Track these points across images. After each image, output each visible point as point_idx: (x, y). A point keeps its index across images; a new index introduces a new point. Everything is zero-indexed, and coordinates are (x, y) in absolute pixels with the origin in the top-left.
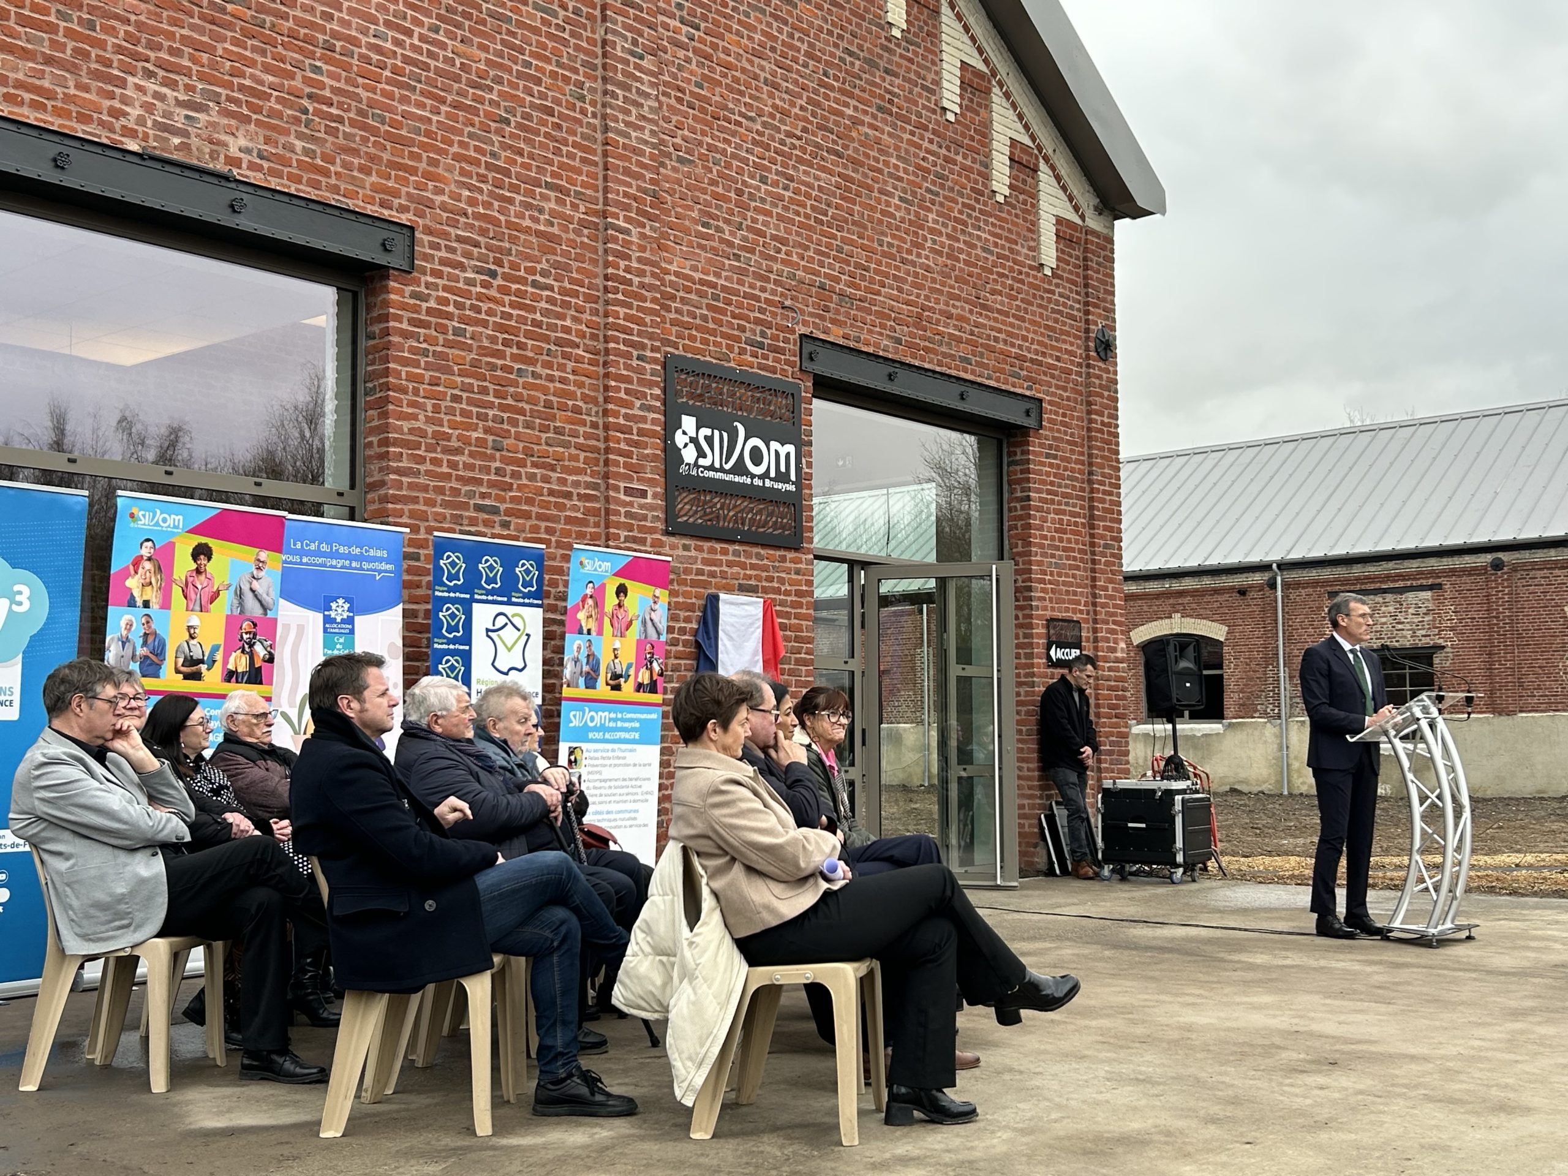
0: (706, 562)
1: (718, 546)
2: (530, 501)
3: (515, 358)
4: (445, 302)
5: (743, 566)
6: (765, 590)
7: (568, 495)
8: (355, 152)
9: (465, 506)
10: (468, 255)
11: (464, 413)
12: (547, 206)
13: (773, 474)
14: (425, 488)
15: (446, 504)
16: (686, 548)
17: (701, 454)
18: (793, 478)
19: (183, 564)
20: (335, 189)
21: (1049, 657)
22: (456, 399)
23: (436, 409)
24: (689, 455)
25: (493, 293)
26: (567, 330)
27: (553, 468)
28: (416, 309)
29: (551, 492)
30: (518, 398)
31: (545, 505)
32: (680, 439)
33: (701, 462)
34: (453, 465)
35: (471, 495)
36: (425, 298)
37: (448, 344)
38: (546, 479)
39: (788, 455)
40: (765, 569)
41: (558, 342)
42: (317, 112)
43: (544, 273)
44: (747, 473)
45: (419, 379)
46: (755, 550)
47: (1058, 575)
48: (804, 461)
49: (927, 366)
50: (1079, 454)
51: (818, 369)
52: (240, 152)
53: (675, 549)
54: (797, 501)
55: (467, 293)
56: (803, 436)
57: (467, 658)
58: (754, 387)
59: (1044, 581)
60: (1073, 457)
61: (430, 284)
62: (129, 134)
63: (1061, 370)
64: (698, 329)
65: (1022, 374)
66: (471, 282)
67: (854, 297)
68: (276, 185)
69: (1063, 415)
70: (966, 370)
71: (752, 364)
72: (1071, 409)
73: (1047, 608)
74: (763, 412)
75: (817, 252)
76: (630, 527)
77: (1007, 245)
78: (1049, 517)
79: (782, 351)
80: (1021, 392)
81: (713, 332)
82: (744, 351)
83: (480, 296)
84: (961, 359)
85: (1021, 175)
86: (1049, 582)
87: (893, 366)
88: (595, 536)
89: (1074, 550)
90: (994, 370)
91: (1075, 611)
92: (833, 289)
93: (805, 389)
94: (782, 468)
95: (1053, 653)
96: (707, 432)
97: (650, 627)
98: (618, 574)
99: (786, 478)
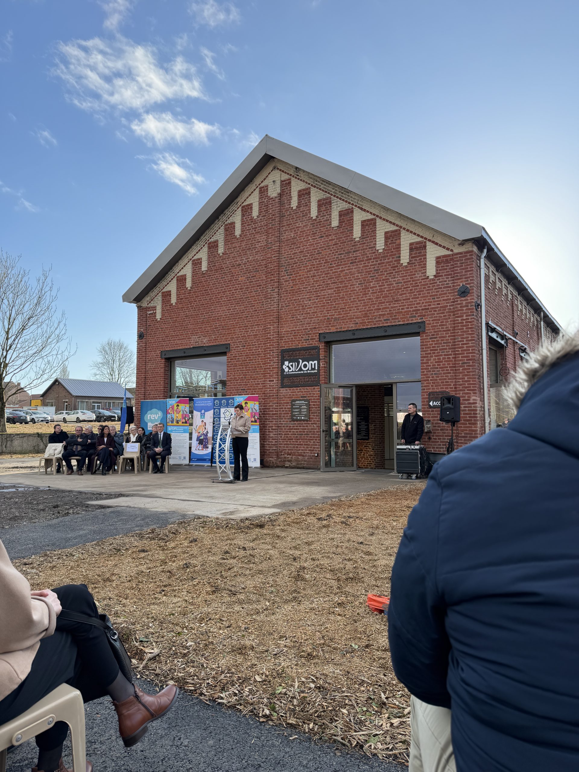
0: (291, 392)
1: (295, 389)
2: (251, 387)
3: (249, 360)
4: (236, 354)
5: (302, 392)
6: (309, 397)
7: (259, 384)
10: (240, 344)
12: (255, 329)
13: (310, 369)
16: (286, 390)
17: (290, 369)
18: (316, 368)
19: (175, 408)
20: (218, 342)
21: (430, 405)
24: (286, 370)
25: (245, 349)
26: (259, 352)
27: (256, 379)
29: (255, 384)
30: (249, 367)
31: (254, 387)
32: (284, 367)
33: (290, 371)
38: (254, 382)
39: (315, 364)
40: (309, 392)
41: (257, 355)
42: (216, 330)
43: (255, 342)
44: (302, 370)
46: (306, 388)
47: (436, 377)
48: (321, 364)
49: (369, 327)
50: (451, 333)
51: (326, 340)
52: (205, 341)
53: (283, 391)
54: (317, 375)
55: (240, 351)
56: (321, 358)
57: (220, 418)
58: (305, 350)
59: (428, 380)
60: (447, 335)
61: (233, 352)
62: (192, 345)
63: (441, 307)
64: (290, 341)
65: (417, 315)
66: (241, 349)
67: (340, 317)
68: (210, 344)
69: (441, 322)
70: (387, 323)
71: (305, 345)
72: (446, 319)
73: (430, 389)
74: (308, 355)
75: (327, 311)
76: (270, 388)
77: (409, 277)
78: (432, 359)
79: (315, 339)
80: (415, 321)
81: (294, 341)
82: (303, 343)
83: (242, 351)
84: (384, 320)
85: (418, 252)
86: (431, 380)
87: (353, 332)
88: (265, 391)
89: (447, 367)
90: (401, 318)
91: (447, 388)
92: (332, 318)
93: (322, 346)
94: (313, 367)
95: (431, 403)
96: (291, 364)
97: (254, 409)
98: (245, 400)
99: (314, 369)
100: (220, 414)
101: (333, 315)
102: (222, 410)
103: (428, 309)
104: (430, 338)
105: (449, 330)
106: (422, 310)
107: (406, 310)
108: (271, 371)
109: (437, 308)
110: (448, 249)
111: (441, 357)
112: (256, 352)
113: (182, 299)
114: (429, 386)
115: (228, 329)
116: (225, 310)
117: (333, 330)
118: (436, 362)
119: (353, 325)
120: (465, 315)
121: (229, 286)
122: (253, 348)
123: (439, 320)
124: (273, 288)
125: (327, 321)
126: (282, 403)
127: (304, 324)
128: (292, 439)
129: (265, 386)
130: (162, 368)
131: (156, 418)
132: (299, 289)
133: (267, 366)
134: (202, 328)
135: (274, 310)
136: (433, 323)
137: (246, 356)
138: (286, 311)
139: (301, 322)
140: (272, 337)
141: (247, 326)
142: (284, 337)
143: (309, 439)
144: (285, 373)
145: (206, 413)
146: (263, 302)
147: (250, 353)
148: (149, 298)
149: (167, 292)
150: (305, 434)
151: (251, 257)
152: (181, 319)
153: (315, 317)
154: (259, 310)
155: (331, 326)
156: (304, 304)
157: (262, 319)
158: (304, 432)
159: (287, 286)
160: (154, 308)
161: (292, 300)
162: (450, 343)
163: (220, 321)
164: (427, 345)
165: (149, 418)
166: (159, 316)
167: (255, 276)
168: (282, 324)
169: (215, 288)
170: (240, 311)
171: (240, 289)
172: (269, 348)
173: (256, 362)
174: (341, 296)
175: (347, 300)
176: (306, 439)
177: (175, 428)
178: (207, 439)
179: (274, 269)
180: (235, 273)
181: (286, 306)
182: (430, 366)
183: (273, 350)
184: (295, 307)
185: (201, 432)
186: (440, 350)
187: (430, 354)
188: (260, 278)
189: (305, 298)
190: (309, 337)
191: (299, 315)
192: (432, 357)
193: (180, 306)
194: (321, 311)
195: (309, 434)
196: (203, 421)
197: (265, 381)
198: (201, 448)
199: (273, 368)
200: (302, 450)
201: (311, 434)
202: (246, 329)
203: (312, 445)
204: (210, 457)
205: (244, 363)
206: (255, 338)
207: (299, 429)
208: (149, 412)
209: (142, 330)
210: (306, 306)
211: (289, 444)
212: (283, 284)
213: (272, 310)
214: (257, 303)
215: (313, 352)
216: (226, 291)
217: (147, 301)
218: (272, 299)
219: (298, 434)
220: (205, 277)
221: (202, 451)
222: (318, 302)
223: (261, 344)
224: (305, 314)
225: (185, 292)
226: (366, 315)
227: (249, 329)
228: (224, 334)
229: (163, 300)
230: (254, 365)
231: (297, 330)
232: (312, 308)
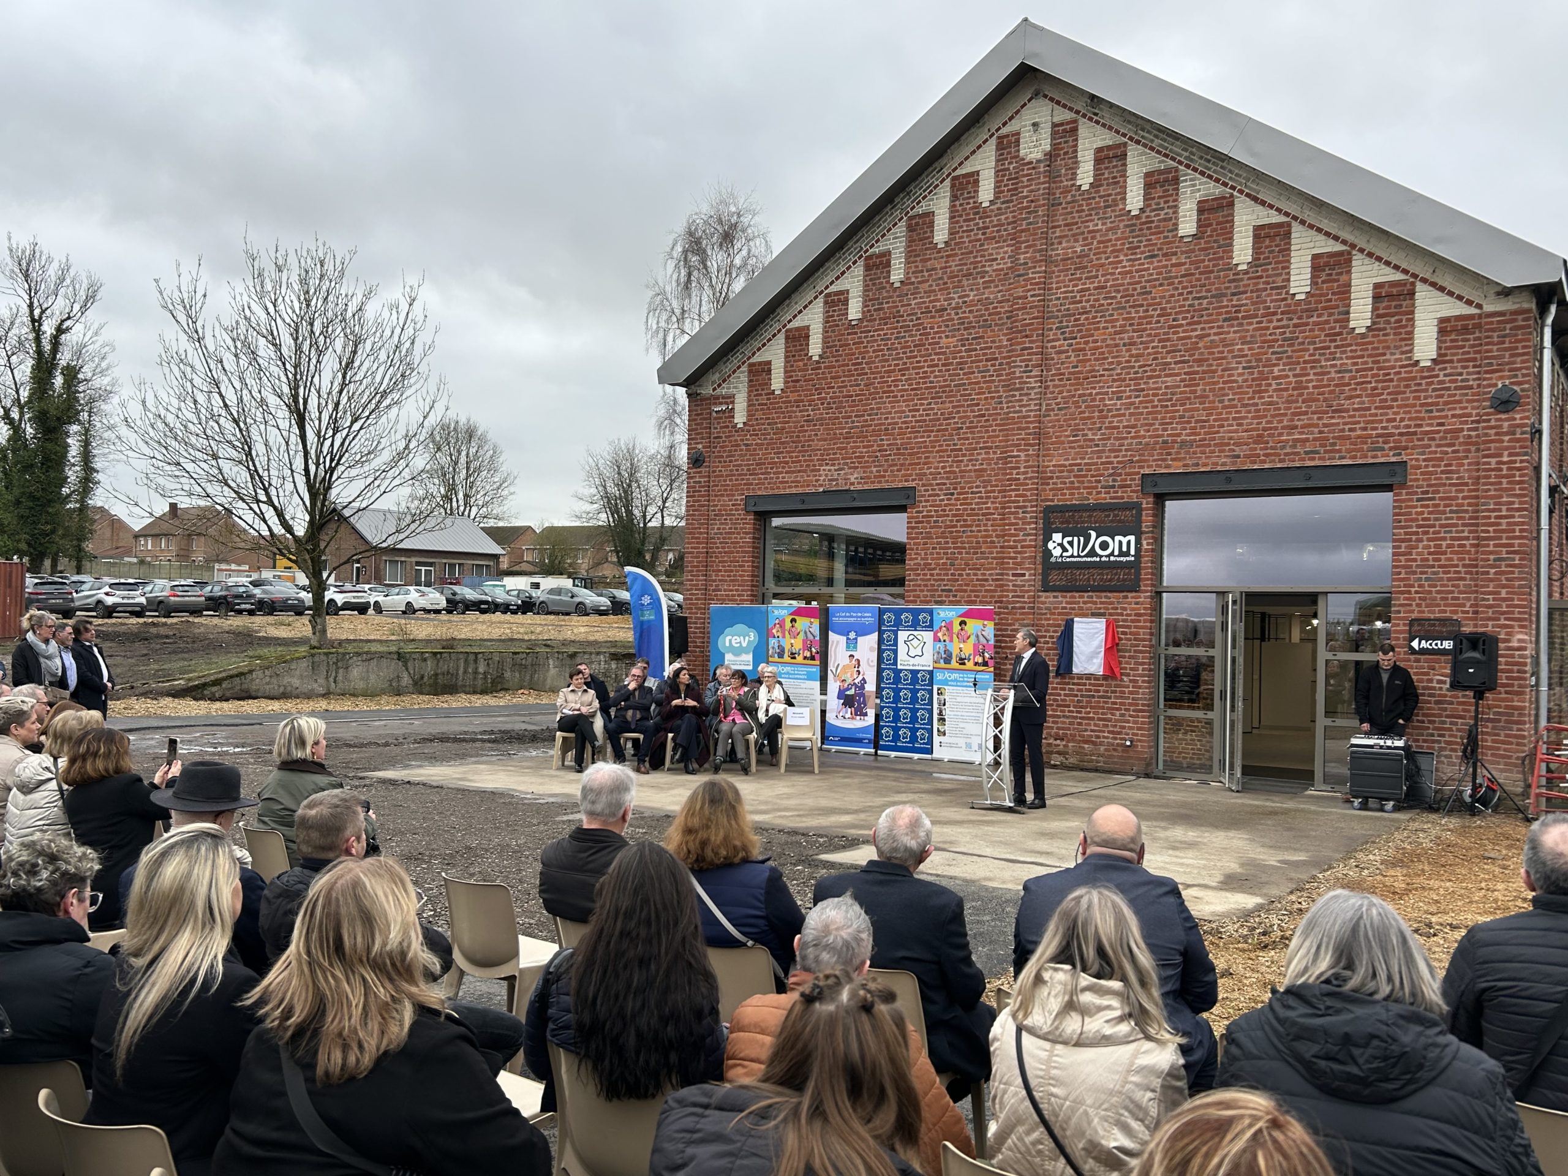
0: (1067, 603)
1: (1077, 595)
2: (967, 585)
3: (961, 526)
4: (931, 511)
5: (1095, 603)
6: (1110, 614)
7: (987, 580)
8: (896, 465)
9: (937, 590)
10: (941, 490)
11: (938, 553)
12: (980, 457)
13: (1116, 553)
14: (920, 585)
15: (928, 591)
16: (1055, 597)
17: (1065, 550)
18: (1132, 552)
19: (788, 625)
20: (887, 481)
21: (1412, 648)
22: (934, 548)
23: (926, 554)
24: (1057, 552)
25: (953, 502)
26: (989, 508)
27: (979, 569)
28: (918, 517)
29: (978, 580)
30: (963, 542)
31: (975, 586)
32: (1051, 545)
33: (1065, 554)
34: (932, 575)
35: (939, 585)
36: (922, 512)
37: (931, 527)
38: (975, 575)
39: (1129, 543)
40: (1112, 603)
41: (983, 514)
42: (882, 456)
43: (977, 487)
44: (1097, 555)
45: (919, 544)
46: (1104, 594)
47: (1429, 586)
48: (1144, 543)
49: (1266, 466)
50: (1470, 491)
51: (1157, 490)
52: (854, 480)
53: (1048, 598)
54: (1135, 565)
55: (940, 506)
56: (1144, 529)
57: (895, 652)
58: (1104, 510)
59: (1409, 592)
60: (1461, 495)
61: (924, 507)
62: (821, 485)
63: (1446, 432)
64: (1067, 489)
65: (1386, 446)
66: (943, 500)
67: (1195, 440)
68: (866, 487)
69: (1446, 466)
70: (1313, 459)
71: (1106, 498)
72: (1459, 458)
73: (1413, 611)
74: (1112, 521)
75: (1160, 424)
76: (1015, 591)
77: (1370, 360)
78: (1421, 545)
79: (1130, 486)
80: (1382, 460)
81: (1078, 488)
82: (1100, 492)
83: (946, 505)
84: (1306, 453)
85: (1394, 303)
86: (1417, 592)
87: (1227, 475)
88: (999, 597)
89: (1457, 566)
90: (1349, 451)
91: (1456, 612)
92: (1175, 442)
93: (1147, 503)
94: (1124, 549)
95: (1415, 644)
96: (1070, 539)
97: (981, 638)
98: (960, 616)
99: (1127, 554)
100: (896, 644)
101: (1179, 435)
102: (902, 635)
103: (1415, 433)
104: (1418, 500)
105: (1466, 484)
106: (1401, 434)
107: (1359, 432)
108: (1019, 553)
109: (1438, 432)
110: (1469, 303)
111: (1444, 543)
112: (979, 509)
113: (797, 381)
114: (1411, 605)
115: (910, 454)
116: (904, 412)
117: (1177, 468)
118: (1430, 553)
119: (1228, 460)
120: (1506, 453)
121: (916, 357)
122: (972, 498)
123: (1441, 459)
124: (1027, 366)
125: (1161, 448)
126: (1043, 625)
127: (1103, 451)
128: (1069, 706)
129: (1002, 586)
130: (746, 533)
131: (744, 645)
132: (1094, 371)
133: (1009, 541)
134: (845, 448)
135: (1029, 416)
136: (1426, 466)
137: (954, 515)
138: (1059, 421)
139: (1097, 445)
140: (1022, 477)
141: (961, 450)
142: (1052, 478)
143: (1108, 708)
144: (1053, 560)
145: (859, 639)
146: (1000, 397)
147: (966, 509)
148: (717, 375)
149: (760, 363)
150: (1099, 697)
151: (972, 294)
152: (796, 427)
153: (1132, 438)
154: (990, 415)
155: (1172, 460)
156: (1105, 405)
157: (998, 436)
158: (1098, 691)
159: (1063, 363)
160: (730, 399)
161: (1074, 396)
162: (1466, 511)
163: (892, 434)
164: (1410, 514)
165: (727, 644)
166: (740, 418)
167: (982, 337)
168: (1049, 449)
169: (880, 361)
170: (942, 414)
171: (943, 365)
172: (1014, 502)
173: (979, 531)
174: (1199, 393)
175: (1214, 402)
176: (1103, 708)
177: (788, 669)
178: (863, 695)
179: (1032, 324)
180: (932, 328)
181: (1060, 409)
182: (1415, 560)
183: (1025, 507)
184: (1080, 413)
185: (849, 681)
186: (1441, 526)
187: (1417, 533)
188: (993, 342)
189: (1107, 393)
190: (1114, 480)
191: (1090, 429)
192: (1421, 540)
193: (793, 397)
194: (1146, 425)
195: (1110, 698)
196: (852, 656)
197: (1002, 574)
198: (848, 715)
199: (1022, 547)
200: (1092, 731)
201: (1116, 697)
202: (956, 456)
203: (1117, 721)
204: (871, 736)
205: (952, 532)
206: (977, 477)
207: (1085, 684)
208: (728, 630)
209: (700, 446)
210: (1109, 411)
211: (1059, 717)
212: (1053, 359)
213: (1024, 417)
214: (986, 398)
215: (1123, 515)
216: (908, 369)
217: (713, 383)
218: (1025, 391)
219: (1082, 696)
220: (856, 333)
221: (854, 722)
222: (1141, 402)
223: (994, 491)
224: (1106, 428)
225: (805, 365)
226: (1259, 440)
227: (964, 455)
228: (902, 465)
229: (750, 381)
230: (976, 537)
231: (1086, 464)
232: (1124, 415)
